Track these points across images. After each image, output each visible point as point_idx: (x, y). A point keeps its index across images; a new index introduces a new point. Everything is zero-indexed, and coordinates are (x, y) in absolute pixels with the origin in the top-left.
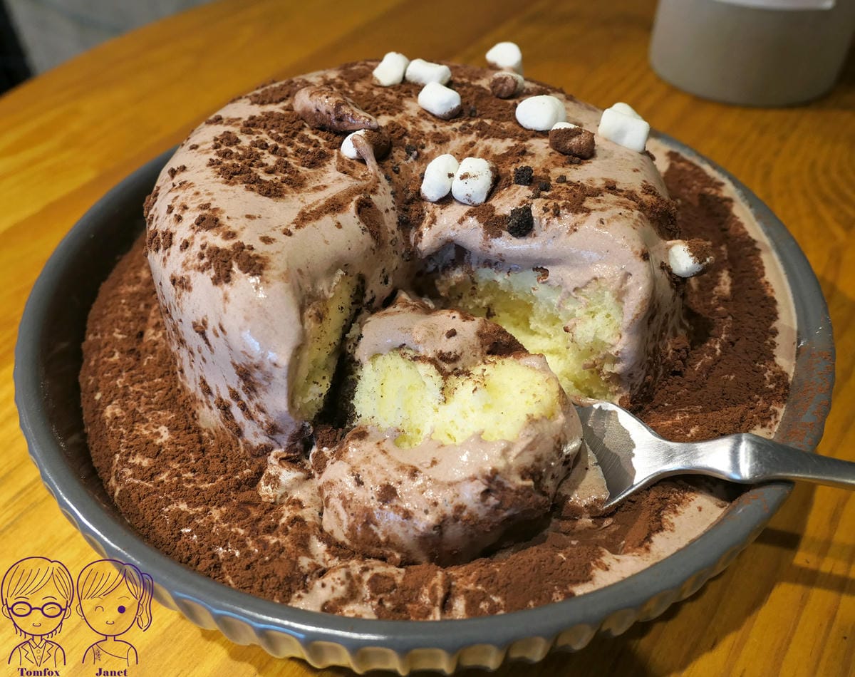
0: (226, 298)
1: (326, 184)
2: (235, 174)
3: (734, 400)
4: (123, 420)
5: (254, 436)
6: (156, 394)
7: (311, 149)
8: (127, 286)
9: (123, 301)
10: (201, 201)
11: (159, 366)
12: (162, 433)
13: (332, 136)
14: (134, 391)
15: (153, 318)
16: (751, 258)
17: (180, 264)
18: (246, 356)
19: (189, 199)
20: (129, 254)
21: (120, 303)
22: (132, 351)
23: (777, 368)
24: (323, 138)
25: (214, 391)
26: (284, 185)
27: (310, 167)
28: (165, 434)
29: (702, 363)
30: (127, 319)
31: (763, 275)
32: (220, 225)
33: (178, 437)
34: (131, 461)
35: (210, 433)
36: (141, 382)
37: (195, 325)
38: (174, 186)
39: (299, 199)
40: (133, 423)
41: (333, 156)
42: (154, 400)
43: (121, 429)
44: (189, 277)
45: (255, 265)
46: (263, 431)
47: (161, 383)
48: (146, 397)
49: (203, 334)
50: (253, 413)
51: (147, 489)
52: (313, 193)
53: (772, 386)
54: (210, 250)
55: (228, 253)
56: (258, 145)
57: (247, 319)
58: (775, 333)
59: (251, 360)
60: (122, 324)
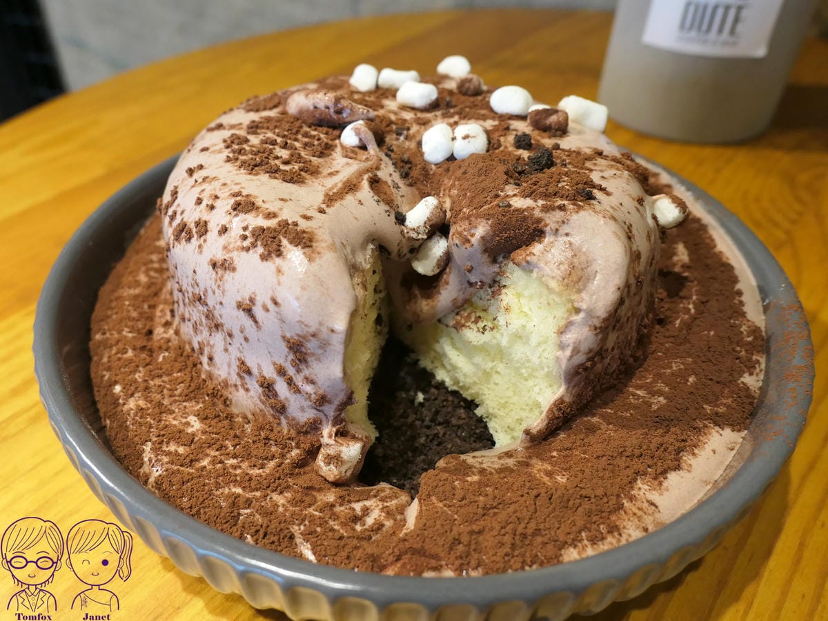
0: (279, 271)
1: (338, 170)
2: (256, 166)
3: (720, 352)
4: (149, 412)
5: (300, 410)
6: (178, 387)
7: (316, 143)
8: (128, 290)
9: (127, 303)
10: (230, 190)
11: (176, 361)
12: (192, 423)
13: (330, 130)
14: (155, 384)
15: (160, 317)
16: (701, 232)
17: (220, 248)
18: (303, 326)
19: (217, 189)
20: (124, 260)
21: (124, 305)
22: (143, 348)
23: (750, 323)
24: (323, 134)
25: (255, 371)
26: (302, 173)
27: (319, 157)
28: (195, 425)
29: (681, 321)
30: (134, 319)
31: (715, 246)
32: (258, 208)
33: (210, 426)
34: (165, 448)
35: (245, 417)
36: (160, 376)
37: (239, 306)
38: (196, 181)
39: (319, 184)
40: (160, 413)
41: (336, 146)
42: (177, 392)
43: (148, 420)
44: (232, 259)
45: (304, 240)
46: (310, 403)
47: (181, 376)
48: (168, 390)
49: (249, 311)
50: (300, 386)
51: (189, 474)
52: (329, 178)
53: (750, 339)
54: (254, 230)
55: (275, 230)
56: (268, 142)
57: (303, 288)
58: (740, 293)
59: (308, 329)
60: (130, 323)
